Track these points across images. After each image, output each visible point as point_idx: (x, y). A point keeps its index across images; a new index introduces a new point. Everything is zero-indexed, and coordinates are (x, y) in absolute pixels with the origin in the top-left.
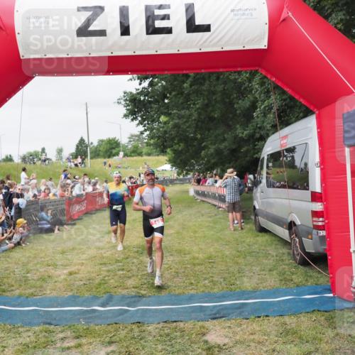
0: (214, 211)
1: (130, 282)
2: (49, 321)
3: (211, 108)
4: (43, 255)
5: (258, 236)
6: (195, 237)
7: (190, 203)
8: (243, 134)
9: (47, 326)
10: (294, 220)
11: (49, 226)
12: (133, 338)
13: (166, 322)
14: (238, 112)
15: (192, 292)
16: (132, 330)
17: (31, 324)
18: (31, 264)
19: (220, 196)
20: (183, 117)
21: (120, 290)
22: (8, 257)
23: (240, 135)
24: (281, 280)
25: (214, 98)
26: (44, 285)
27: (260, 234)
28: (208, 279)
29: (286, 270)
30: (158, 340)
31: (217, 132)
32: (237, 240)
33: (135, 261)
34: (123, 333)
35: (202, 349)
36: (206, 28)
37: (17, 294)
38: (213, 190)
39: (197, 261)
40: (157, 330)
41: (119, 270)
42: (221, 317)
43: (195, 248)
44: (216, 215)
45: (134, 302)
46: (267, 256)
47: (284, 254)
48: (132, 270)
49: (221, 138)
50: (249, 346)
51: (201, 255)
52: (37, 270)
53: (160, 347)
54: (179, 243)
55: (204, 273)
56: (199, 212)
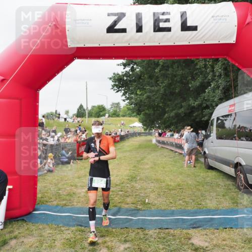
0: (172, 154)
1: (129, 200)
2: (80, 224)
3: (173, 86)
4: (66, 179)
5: (208, 172)
6: (165, 171)
7: (154, 148)
8: (194, 103)
9: (80, 227)
10: (240, 162)
11: (67, 160)
12: (140, 239)
13: (160, 228)
14: (191, 89)
15: (173, 208)
16: (138, 233)
17: (68, 225)
18: (60, 185)
19: (176, 144)
20: (153, 91)
21: (123, 205)
22: (44, 179)
23: (193, 105)
24: (233, 203)
25: (175, 79)
26: (72, 199)
27: (209, 171)
28: (182, 200)
29: (235, 196)
30: (158, 241)
31: (176, 102)
32: (194, 174)
33: (128, 185)
34: (132, 235)
35: (191, 250)
36: (195, 28)
37: (56, 204)
38: (171, 140)
39: (171, 187)
40: (156, 234)
41: (119, 191)
42: (198, 227)
43: (167, 178)
44: (174, 157)
45: (135, 213)
46: (218, 185)
47: (229, 185)
48: (128, 191)
49: (179, 105)
50: (224, 249)
51: (172, 184)
52: (65, 189)
53: (161, 247)
54: (155, 175)
55: (178, 196)
56: (163, 154)
